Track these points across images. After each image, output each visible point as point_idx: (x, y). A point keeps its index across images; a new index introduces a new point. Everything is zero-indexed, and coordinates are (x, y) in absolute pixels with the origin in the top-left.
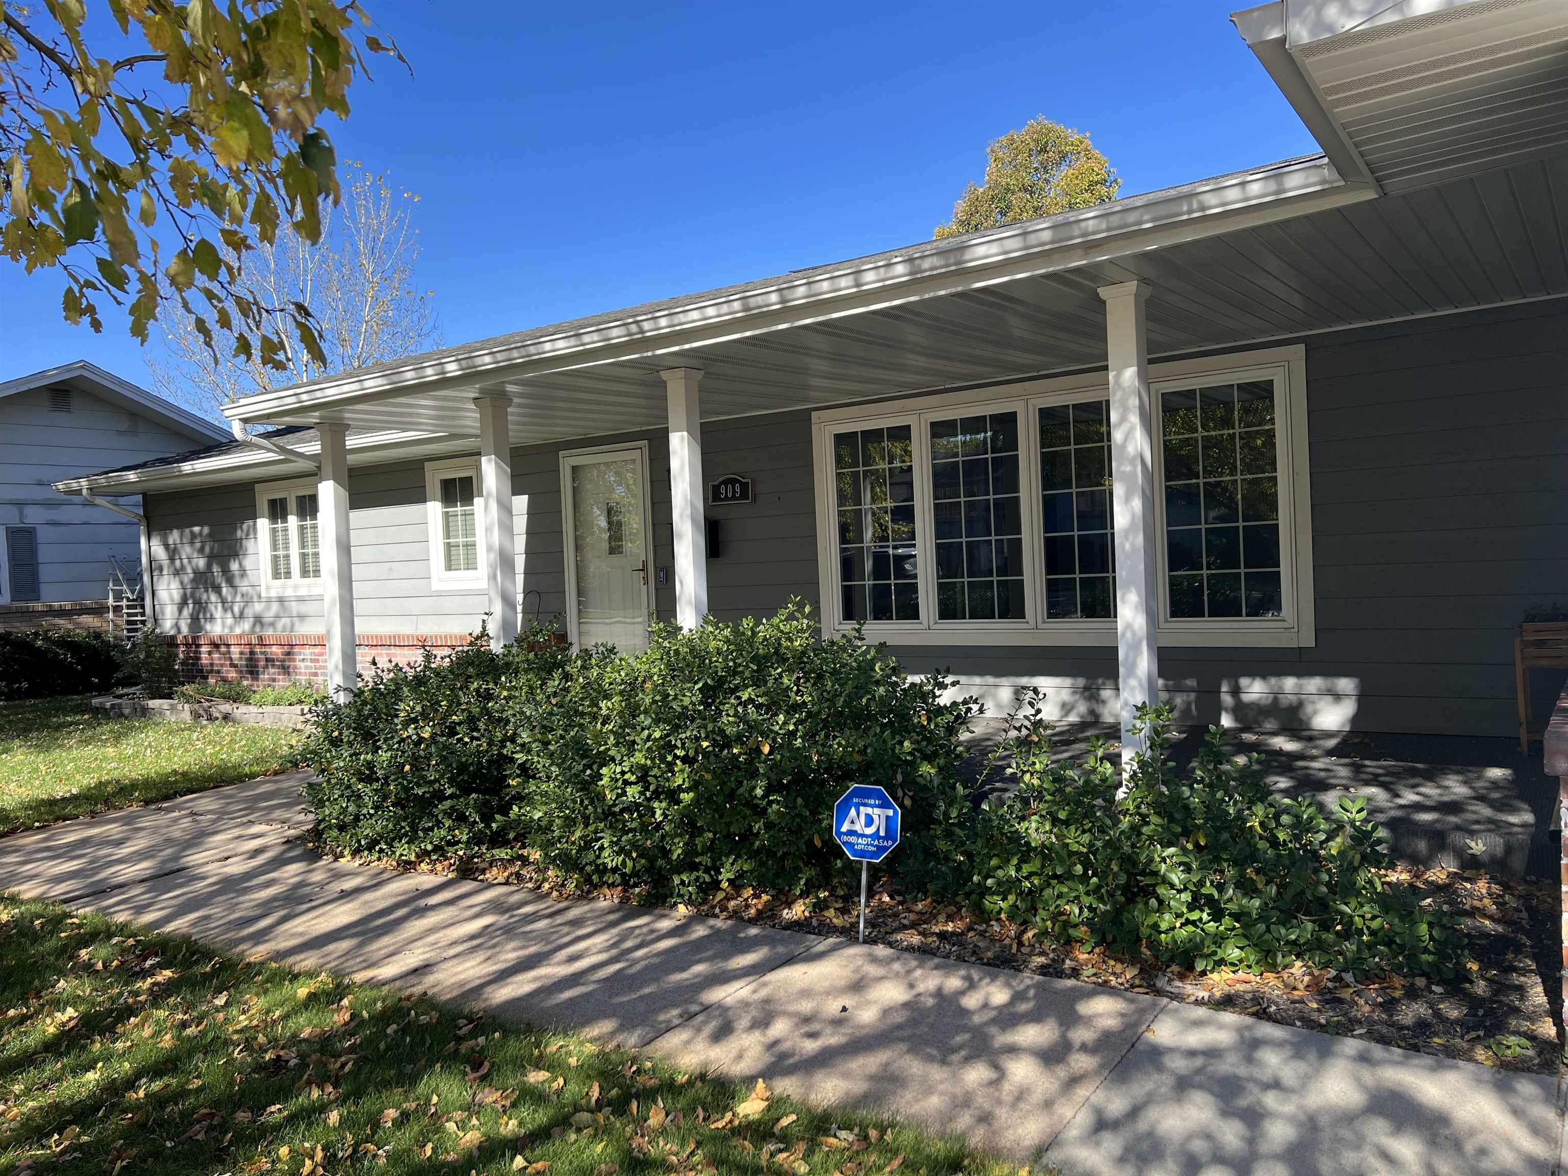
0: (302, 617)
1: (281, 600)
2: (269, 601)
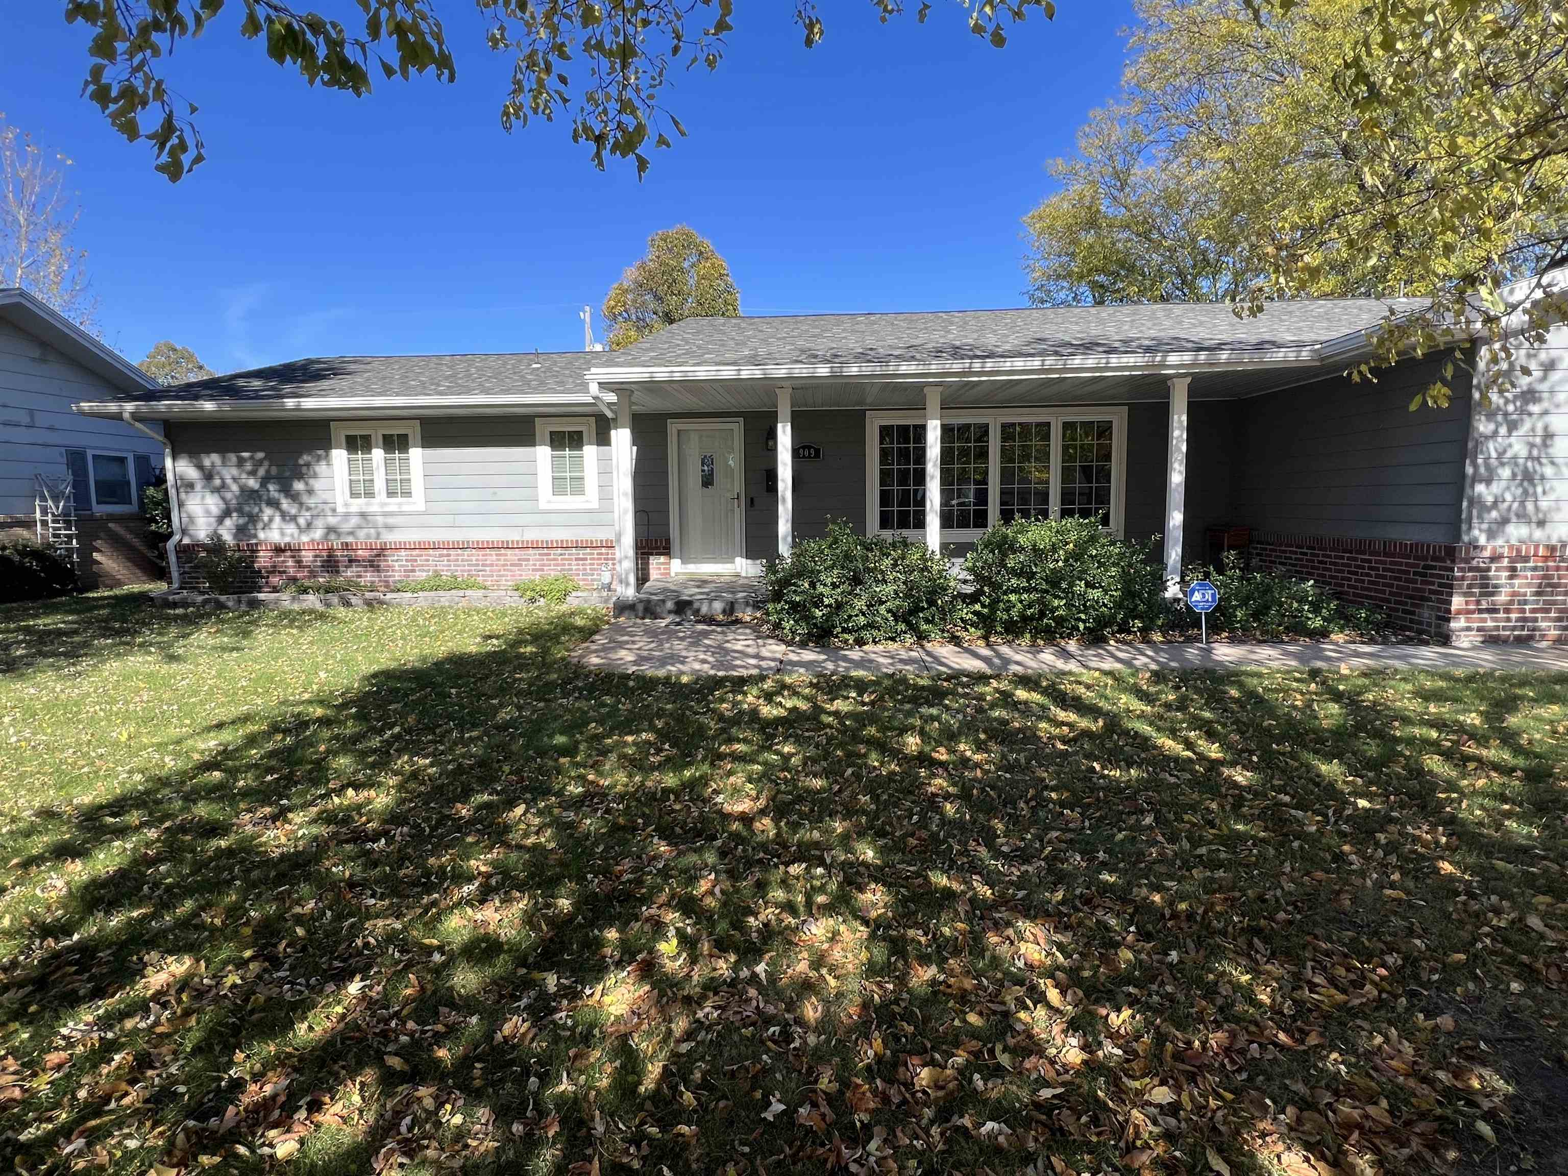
1: (363, 515)
2: (347, 515)
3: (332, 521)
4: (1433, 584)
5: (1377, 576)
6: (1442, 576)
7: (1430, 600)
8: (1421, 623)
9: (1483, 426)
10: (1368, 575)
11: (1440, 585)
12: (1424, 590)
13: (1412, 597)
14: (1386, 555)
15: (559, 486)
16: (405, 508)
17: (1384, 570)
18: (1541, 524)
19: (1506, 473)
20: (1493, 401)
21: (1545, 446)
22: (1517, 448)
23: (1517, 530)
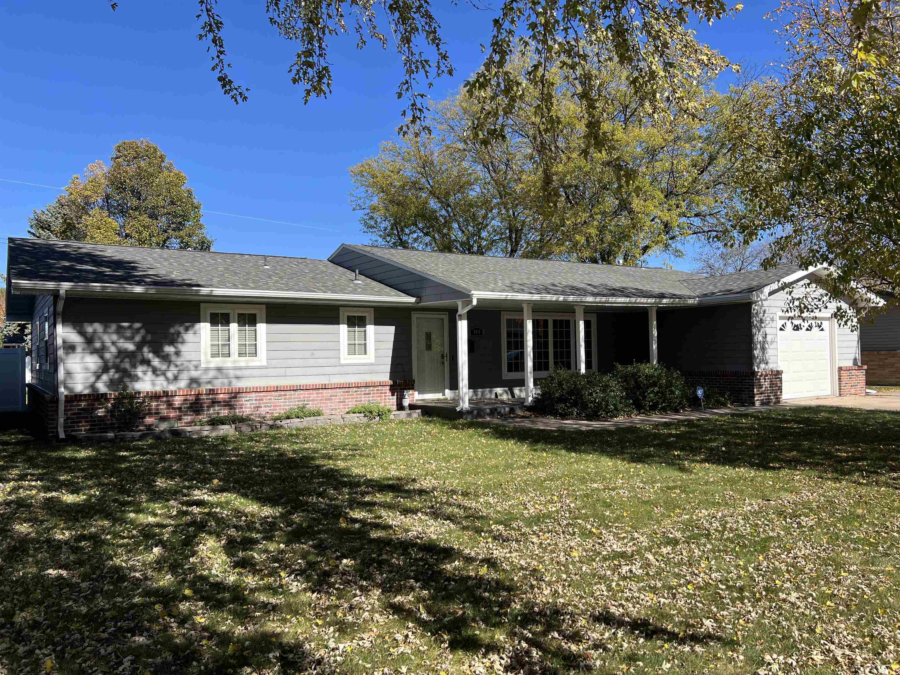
0: (237, 378)
1: (219, 369)
2: (207, 370)
3: (194, 374)
4: (747, 385)
5: (719, 384)
6: (750, 382)
7: (745, 391)
8: (743, 399)
9: (754, 331)
11: (749, 385)
12: (742, 388)
13: (736, 391)
15: (352, 349)
16: (251, 364)
17: (723, 382)
18: (767, 363)
19: (759, 346)
20: (755, 322)
21: (766, 337)
22: (760, 339)
23: (763, 366)
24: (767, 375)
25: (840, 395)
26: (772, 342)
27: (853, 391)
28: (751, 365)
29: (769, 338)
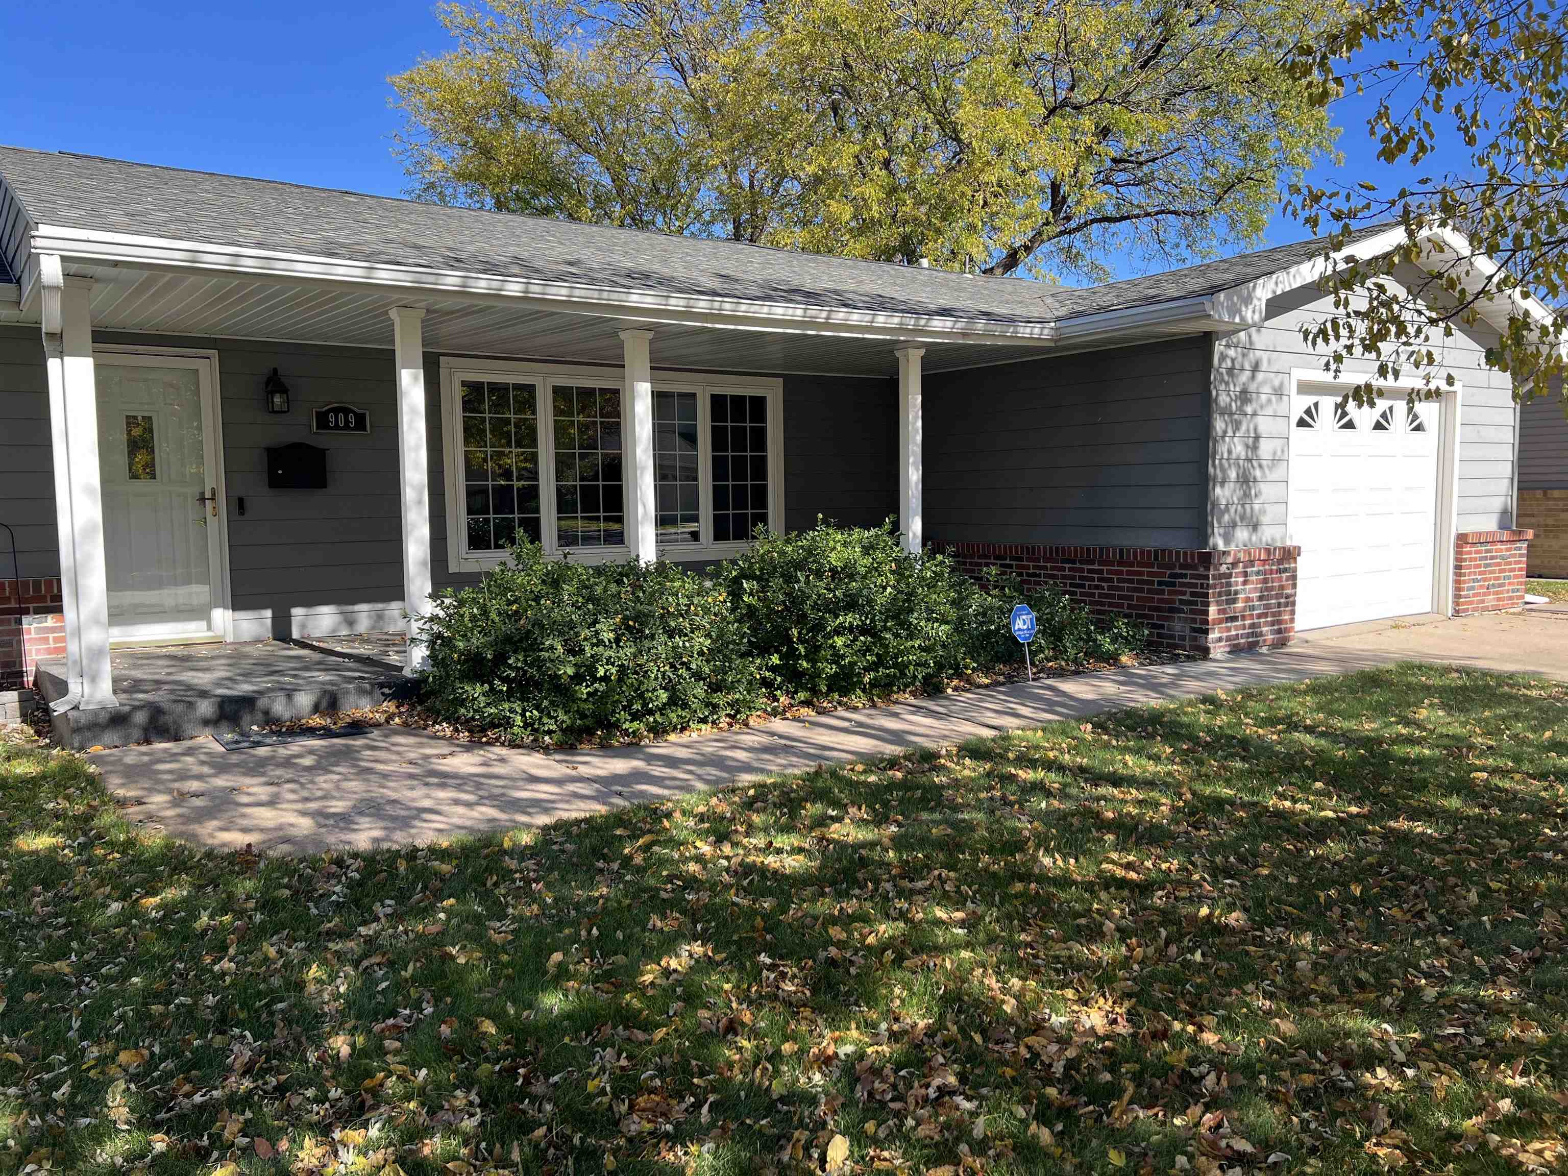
4: (1184, 594)
5: (1110, 588)
6: (1195, 585)
7: (1181, 611)
8: (1172, 637)
9: (1219, 425)
10: (1097, 587)
11: (1193, 594)
12: (1173, 601)
13: (1157, 609)
14: (1120, 563)
17: (1119, 581)
18: (1255, 527)
19: (1233, 474)
20: (1223, 399)
21: (1255, 448)
22: (1239, 449)
23: (1242, 534)
24: (1251, 563)
25: (1457, 613)
26: (1275, 461)
27: (1490, 600)
28: (1202, 532)
29: (1266, 449)
